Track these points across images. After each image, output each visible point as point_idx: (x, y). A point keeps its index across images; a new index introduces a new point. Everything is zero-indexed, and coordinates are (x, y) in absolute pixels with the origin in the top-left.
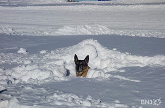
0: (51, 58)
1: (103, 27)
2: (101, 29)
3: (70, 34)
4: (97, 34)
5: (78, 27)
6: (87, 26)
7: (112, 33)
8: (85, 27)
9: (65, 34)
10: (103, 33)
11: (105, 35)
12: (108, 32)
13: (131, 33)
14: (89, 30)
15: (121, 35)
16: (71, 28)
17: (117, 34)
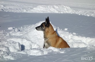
0: (13, 34)
1: (67, 7)
2: (65, 9)
3: (41, 12)
4: (62, 13)
5: (49, 7)
6: (55, 6)
7: (73, 13)
8: (54, 8)
9: (38, 12)
10: (67, 12)
11: (68, 14)
12: (70, 11)
13: (87, 14)
14: (56, 9)
15: (80, 14)
16: (43, 8)
17: (77, 13)
